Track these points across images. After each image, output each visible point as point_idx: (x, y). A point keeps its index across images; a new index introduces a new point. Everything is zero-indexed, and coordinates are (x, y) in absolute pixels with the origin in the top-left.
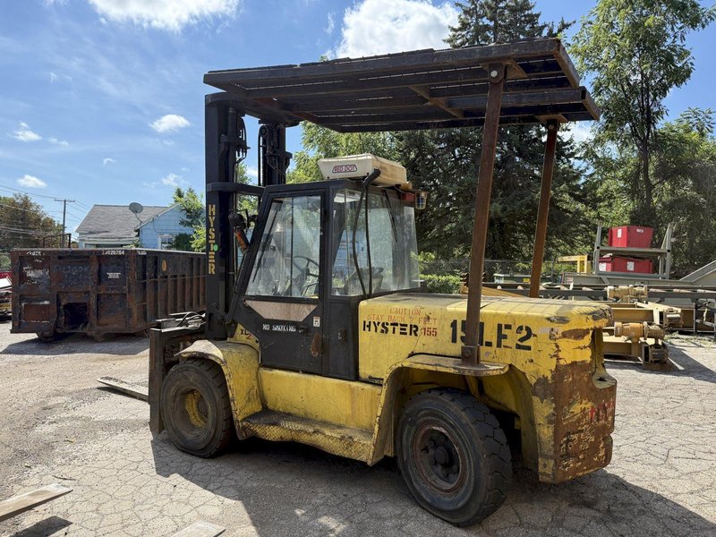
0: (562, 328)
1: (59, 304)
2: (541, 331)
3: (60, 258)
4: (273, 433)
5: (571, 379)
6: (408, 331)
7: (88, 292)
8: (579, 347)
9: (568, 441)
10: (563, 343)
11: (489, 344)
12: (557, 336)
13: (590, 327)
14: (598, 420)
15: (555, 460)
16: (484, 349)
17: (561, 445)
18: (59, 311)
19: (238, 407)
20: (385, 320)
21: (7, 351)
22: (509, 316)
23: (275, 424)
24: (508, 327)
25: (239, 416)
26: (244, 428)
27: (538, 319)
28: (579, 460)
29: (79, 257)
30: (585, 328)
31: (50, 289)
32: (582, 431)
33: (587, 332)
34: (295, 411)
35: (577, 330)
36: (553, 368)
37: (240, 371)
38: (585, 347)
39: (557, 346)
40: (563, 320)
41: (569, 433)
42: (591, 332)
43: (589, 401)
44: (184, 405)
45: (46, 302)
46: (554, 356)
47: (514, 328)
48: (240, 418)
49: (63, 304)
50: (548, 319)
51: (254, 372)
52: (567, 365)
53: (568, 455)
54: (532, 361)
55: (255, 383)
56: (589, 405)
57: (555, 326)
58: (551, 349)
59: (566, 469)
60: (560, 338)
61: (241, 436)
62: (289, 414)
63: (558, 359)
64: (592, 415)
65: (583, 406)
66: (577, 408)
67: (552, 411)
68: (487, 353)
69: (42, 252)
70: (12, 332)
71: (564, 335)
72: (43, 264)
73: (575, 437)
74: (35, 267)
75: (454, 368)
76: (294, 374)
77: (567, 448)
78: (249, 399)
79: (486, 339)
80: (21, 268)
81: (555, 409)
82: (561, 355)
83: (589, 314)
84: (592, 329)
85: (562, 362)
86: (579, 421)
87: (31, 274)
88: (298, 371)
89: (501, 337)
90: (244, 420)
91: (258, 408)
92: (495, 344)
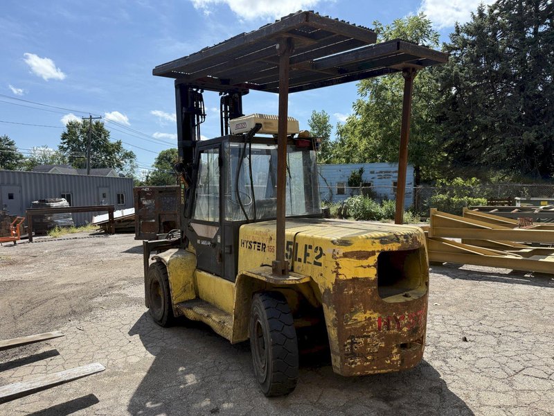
0: (343, 250)
1: (160, 222)
2: (328, 251)
3: (160, 192)
4: (191, 314)
5: (351, 292)
6: (261, 248)
7: (175, 214)
8: (362, 266)
9: (352, 343)
10: (344, 262)
11: (300, 260)
12: (338, 256)
13: (376, 250)
14: (388, 329)
15: (341, 357)
16: (297, 264)
17: (346, 345)
18: (160, 225)
19: (175, 295)
20: (251, 240)
21: (128, 251)
22: (312, 239)
23: (191, 309)
24: (310, 247)
25: (174, 301)
26: (177, 309)
27: (326, 241)
28: (367, 360)
29: (171, 191)
30: (370, 250)
31: (155, 212)
32: (369, 336)
33: (373, 253)
34: (210, 301)
35: (360, 251)
36: (334, 281)
37: (179, 271)
38: (369, 266)
39: (337, 264)
40: (344, 242)
41: (353, 337)
42: (377, 254)
43: (375, 312)
44: (158, 291)
45: (153, 221)
46: (335, 272)
47: (314, 248)
48: (175, 302)
49: (162, 221)
50: (332, 242)
51: (191, 272)
52: (347, 280)
53: (353, 355)
54: (321, 275)
55: (191, 280)
56: (376, 315)
57: (336, 247)
58: (332, 266)
59: (353, 366)
60: (340, 257)
61: (176, 314)
62: (207, 303)
63: (338, 274)
64: (380, 324)
65: (368, 315)
66: (360, 317)
67: (334, 316)
68: (299, 267)
69: (150, 188)
70: (135, 239)
71: (345, 255)
72: (152, 195)
73: (361, 340)
74: (147, 198)
75: (266, 277)
76: (210, 275)
77: (352, 348)
78: (185, 291)
79: (298, 257)
80: (139, 198)
81: (336, 315)
82: (340, 271)
83: (376, 239)
84: (378, 251)
85: (341, 277)
86: (363, 327)
87: (145, 203)
88: (212, 273)
89: (307, 255)
90: (177, 304)
91: (192, 296)
92: (303, 260)
